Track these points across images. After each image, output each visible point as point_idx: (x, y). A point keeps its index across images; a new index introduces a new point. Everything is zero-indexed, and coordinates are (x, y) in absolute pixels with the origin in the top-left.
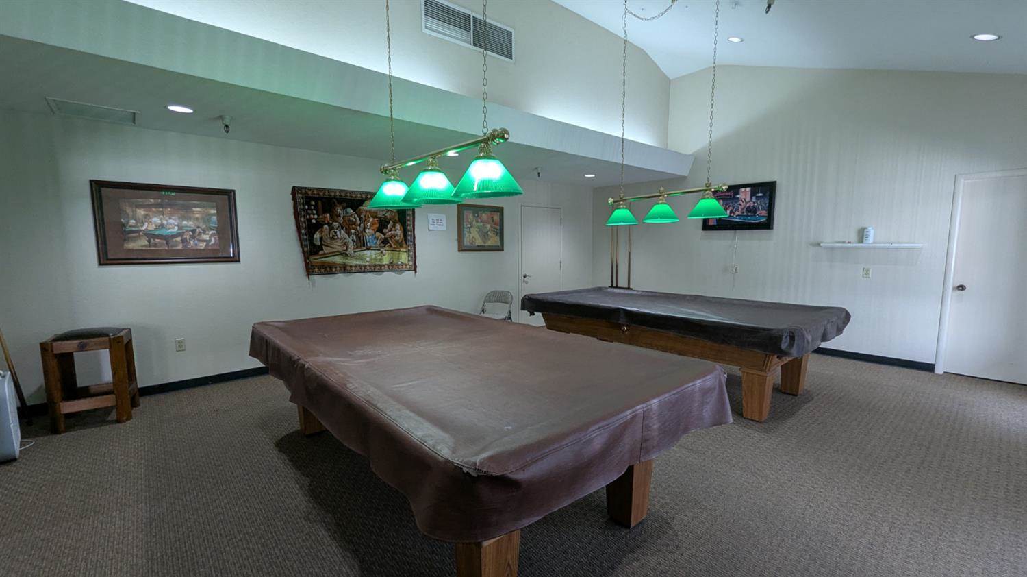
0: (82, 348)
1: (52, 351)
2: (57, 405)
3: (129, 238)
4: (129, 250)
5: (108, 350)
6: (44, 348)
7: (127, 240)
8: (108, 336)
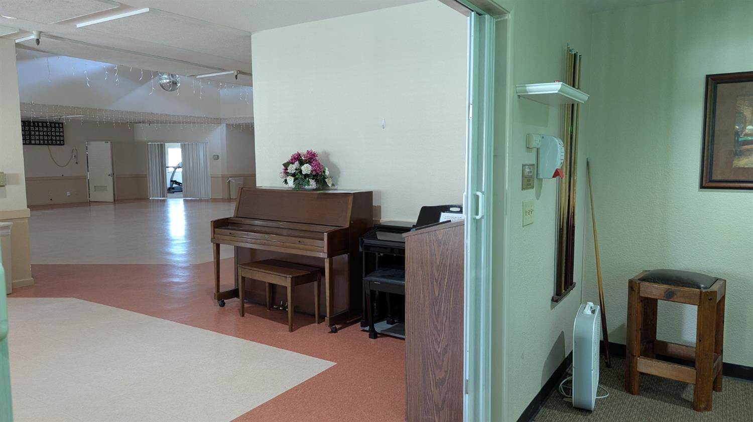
0: (669, 296)
1: (639, 292)
2: (635, 358)
3: (740, 151)
4: (739, 168)
5: (697, 307)
6: (633, 286)
7: (739, 154)
8: (699, 288)
